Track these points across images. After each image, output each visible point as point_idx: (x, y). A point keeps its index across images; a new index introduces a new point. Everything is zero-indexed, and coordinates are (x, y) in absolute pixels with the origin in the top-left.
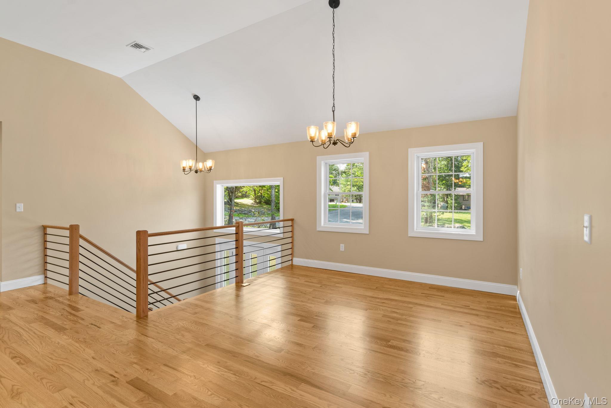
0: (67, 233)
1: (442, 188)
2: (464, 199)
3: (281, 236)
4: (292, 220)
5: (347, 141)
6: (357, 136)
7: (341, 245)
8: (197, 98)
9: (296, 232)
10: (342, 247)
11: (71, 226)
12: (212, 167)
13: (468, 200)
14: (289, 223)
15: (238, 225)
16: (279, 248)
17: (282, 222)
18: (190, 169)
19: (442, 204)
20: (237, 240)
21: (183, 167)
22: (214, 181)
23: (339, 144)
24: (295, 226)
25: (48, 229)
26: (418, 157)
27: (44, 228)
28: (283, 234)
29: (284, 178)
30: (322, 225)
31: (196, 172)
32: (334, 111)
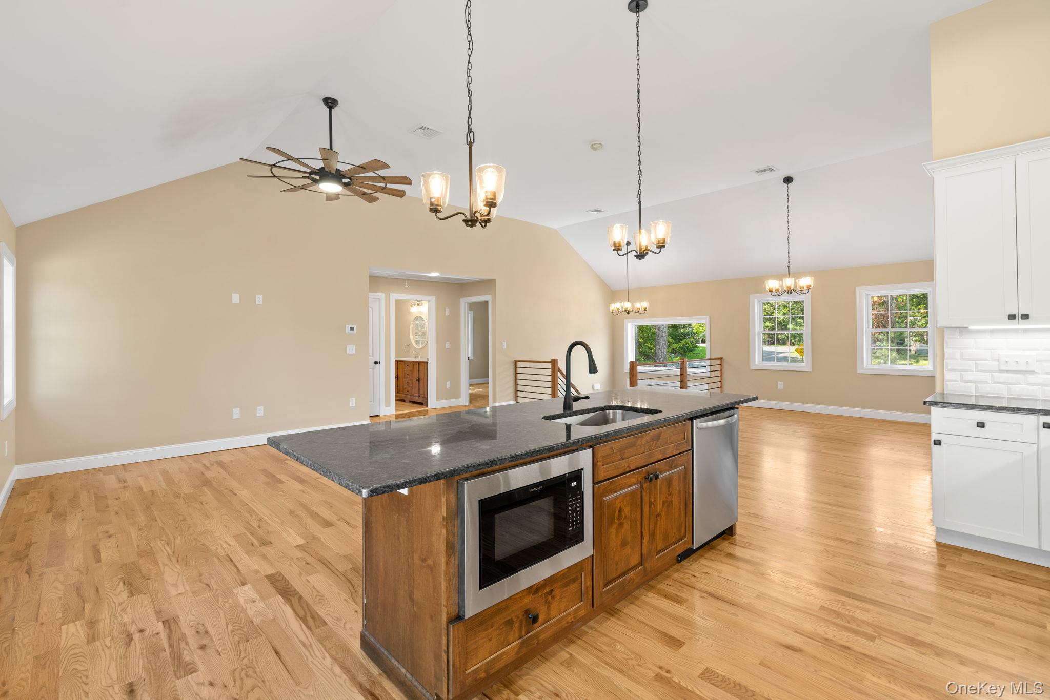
0: (549, 366)
1: (919, 318)
3: (708, 375)
4: (721, 359)
5: (799, 289)
6: (811, 287)
7: (779, 383)
9: (725, 370)
10: (781, 385)
11: (552, 360)
12: (646, 308)
14: (718, 362)
16: (706, 387)
17: (709, 361)
18: (619, 311)
19: (918, 345)
20: (682, 375)
22: (622, 320)
23: (794, 292)
24: (725, 365)
25: (518, 363)
26: (867, 295)
27: (516, 362)
29: (710, 317)
30: (757, 363)
31: (628, 313)
32: (789, 267)
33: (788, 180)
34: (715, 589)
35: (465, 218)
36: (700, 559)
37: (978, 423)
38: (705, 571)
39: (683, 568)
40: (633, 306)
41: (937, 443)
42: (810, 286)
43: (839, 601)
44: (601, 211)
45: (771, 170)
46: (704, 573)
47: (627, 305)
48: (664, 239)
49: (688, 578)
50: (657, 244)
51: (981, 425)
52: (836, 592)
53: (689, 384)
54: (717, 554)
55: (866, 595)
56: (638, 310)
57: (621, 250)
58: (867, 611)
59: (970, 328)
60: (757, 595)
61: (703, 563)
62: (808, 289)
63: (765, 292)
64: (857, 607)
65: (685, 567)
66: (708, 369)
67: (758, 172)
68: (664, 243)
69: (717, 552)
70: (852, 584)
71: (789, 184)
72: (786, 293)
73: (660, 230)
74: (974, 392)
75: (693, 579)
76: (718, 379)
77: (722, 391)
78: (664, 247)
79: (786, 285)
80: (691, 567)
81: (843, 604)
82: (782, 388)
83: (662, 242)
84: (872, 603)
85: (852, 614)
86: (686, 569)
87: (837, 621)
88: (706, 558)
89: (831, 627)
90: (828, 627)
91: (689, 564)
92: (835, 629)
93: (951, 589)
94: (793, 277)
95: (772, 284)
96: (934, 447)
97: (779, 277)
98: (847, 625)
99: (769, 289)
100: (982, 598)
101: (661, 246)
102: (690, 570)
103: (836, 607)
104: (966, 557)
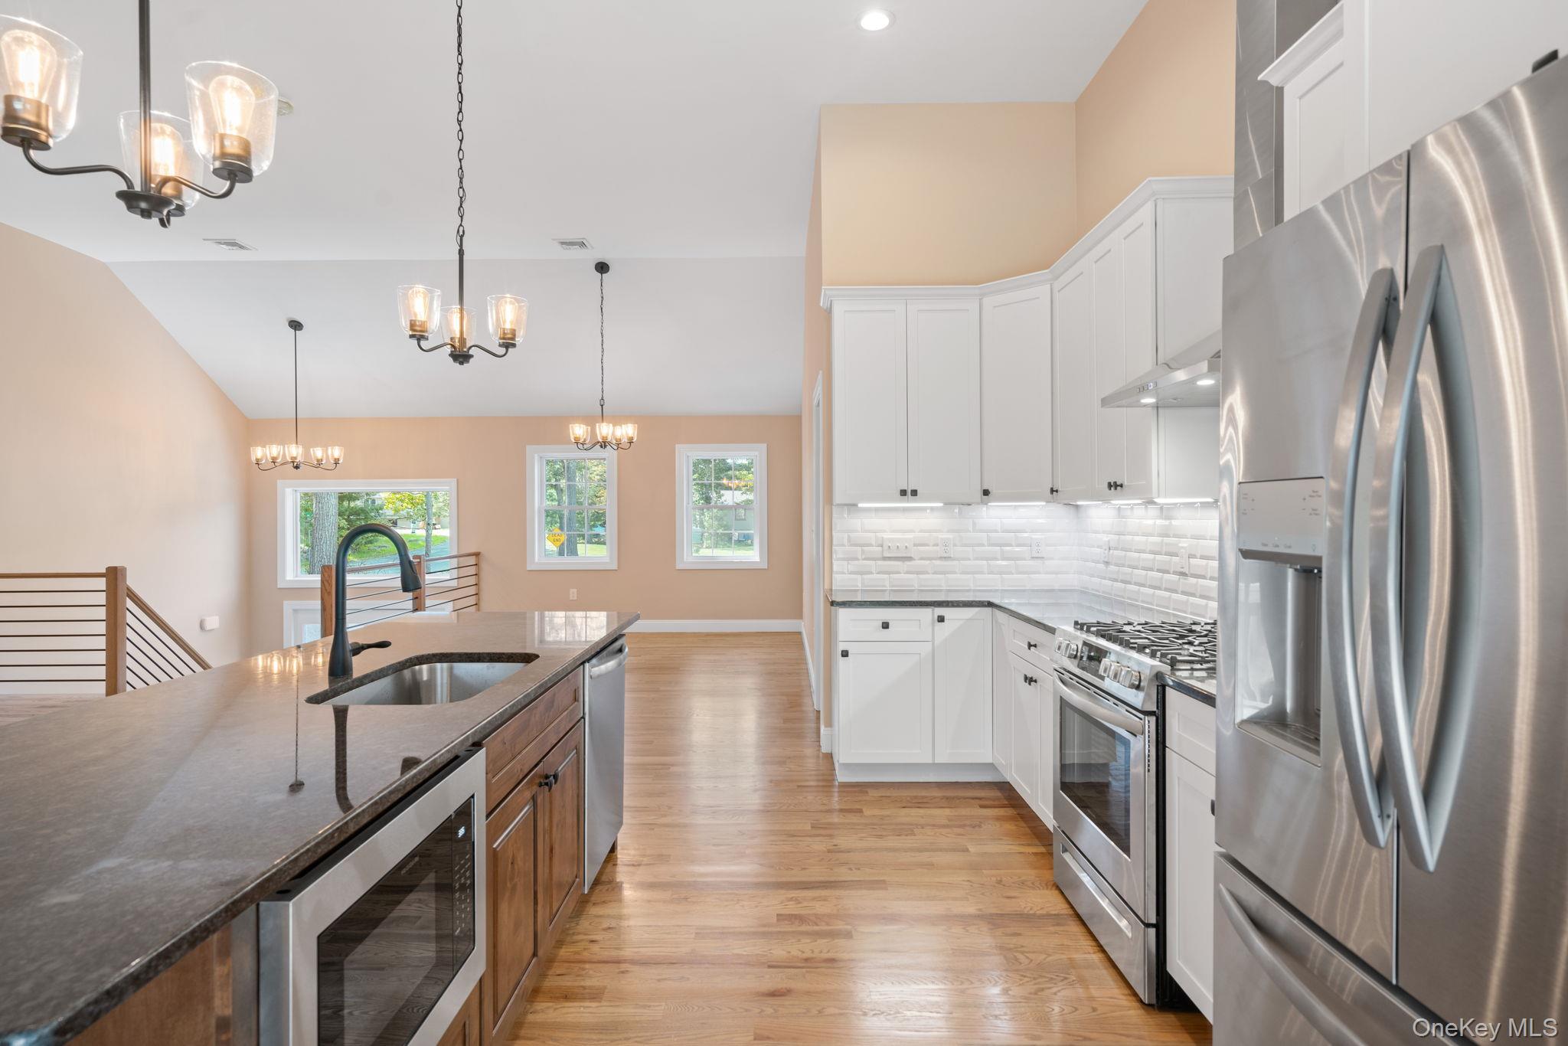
2: (738, 518)
3: (454, 584)
4: (477, 554)
7: (572, 590)
8: (296, 325)
9: (484, 574)
11: (108, 569)
12: (338, 460)
13: (745, 519)
14: (472, 560)
15: (418, 560)
17: (456, 560)
18: (274, 462)
21: (257, 460)
22: (278, 481)
24: (484, 566)
28: (456, 580)
29: (457, 480)
30: (536, 560)
31: (297, 467)
32: (602, 406)
33: (602, 268)
34: (636, 950)
35: (124, 187)
36: (587, 909)
37: (883, 623)
38: (605, 926)
39: (568, 934)
40: (307, 453)
41: (845, 654)
42: (632, 438)
43: (791, 899)
44: (241, 247)
45: (582, 245)
46: (604, 930)
47: (295, 451)
48: (514, 330)
49: (585, 949)
50: (501, 338)
51: (886, 626)
52: (782, 888)
53: (428, 602)
54: (607, 890)
55: (812, 879)
56: (319, 462)
57: (427, 339)
58: (825, 899)
59: (860, 505)
60: (696, 933)
61: (594, 913)
62: (630, 443)
63: (568, 442)
64: (814, 899)
65: (571, 932)
66: (455, 574)
67: (562, 243)
68: (513, 339)
69: (606, 887)
70: (792, 869)
71: (603, 275)
72: (598, 446)
73: (508, 313)
74: (860, 585)
75: (595, 948)
76: (472, 590)
77: (479, 610)
78: (514, 345)
79: (601, 434)
80: (578, 927)
81: (797, 901)
82: (576, 598)
83: (509, 336)
84: (824, 886)
85: (814, 911)
86: (573, 934)
87: (804, 928)
88: (594, 904)
89: (803, 941)
90: (799, 940)
91: (573, 925)
92: (808, 941)
93: (880, 837)
94: (610, 423)
95: (579, 430)
96: (841, 660)
97: (590, 420)
98: (816, 928)
99: (575, 438)
100: (909, 837)
101: (508, 344)
102: (579, 934)
103: (792, 909)
104: (873, 793)
